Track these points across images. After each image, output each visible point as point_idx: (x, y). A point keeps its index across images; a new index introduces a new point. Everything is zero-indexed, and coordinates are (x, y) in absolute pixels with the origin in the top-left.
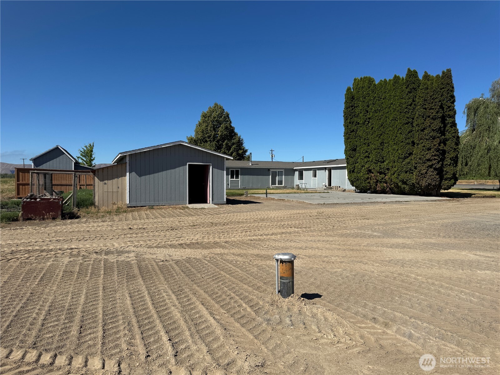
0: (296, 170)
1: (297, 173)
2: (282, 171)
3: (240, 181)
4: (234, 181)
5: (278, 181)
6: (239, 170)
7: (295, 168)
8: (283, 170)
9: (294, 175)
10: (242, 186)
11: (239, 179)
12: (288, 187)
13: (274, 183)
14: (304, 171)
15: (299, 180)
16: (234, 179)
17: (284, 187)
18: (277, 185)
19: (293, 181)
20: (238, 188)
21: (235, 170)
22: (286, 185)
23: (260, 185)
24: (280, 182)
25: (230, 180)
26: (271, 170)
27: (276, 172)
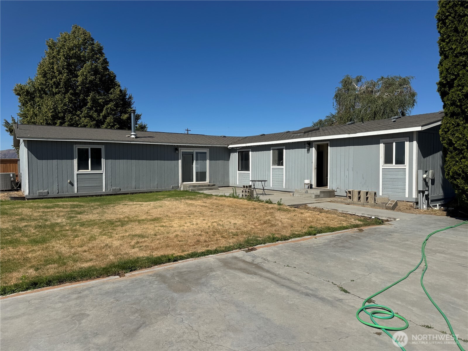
0: (234, 150)
1: (235, 157)
2: (205, 153)
3: (104, 175)
4: (87, 176)
5: (197, 173)
6: (103, 148)
7: (230, 146)
8: (207, 151)
9: (228, 158)
10: (109, 187)
11: (103, 171)
12: (218, 184)
13: (187, 177)
14: (250, 153)
15: (239, 170)
16: (89, 171)
17: (209, 185)
18: (194, 182)
19: (226, 174)
20: (99, 193)
21: (89, 147)
22: (212, 181)
23: (156, 183)
24: (201, 176)
25: (76, 172)
26: (182, 150)
27: (193, 154)
